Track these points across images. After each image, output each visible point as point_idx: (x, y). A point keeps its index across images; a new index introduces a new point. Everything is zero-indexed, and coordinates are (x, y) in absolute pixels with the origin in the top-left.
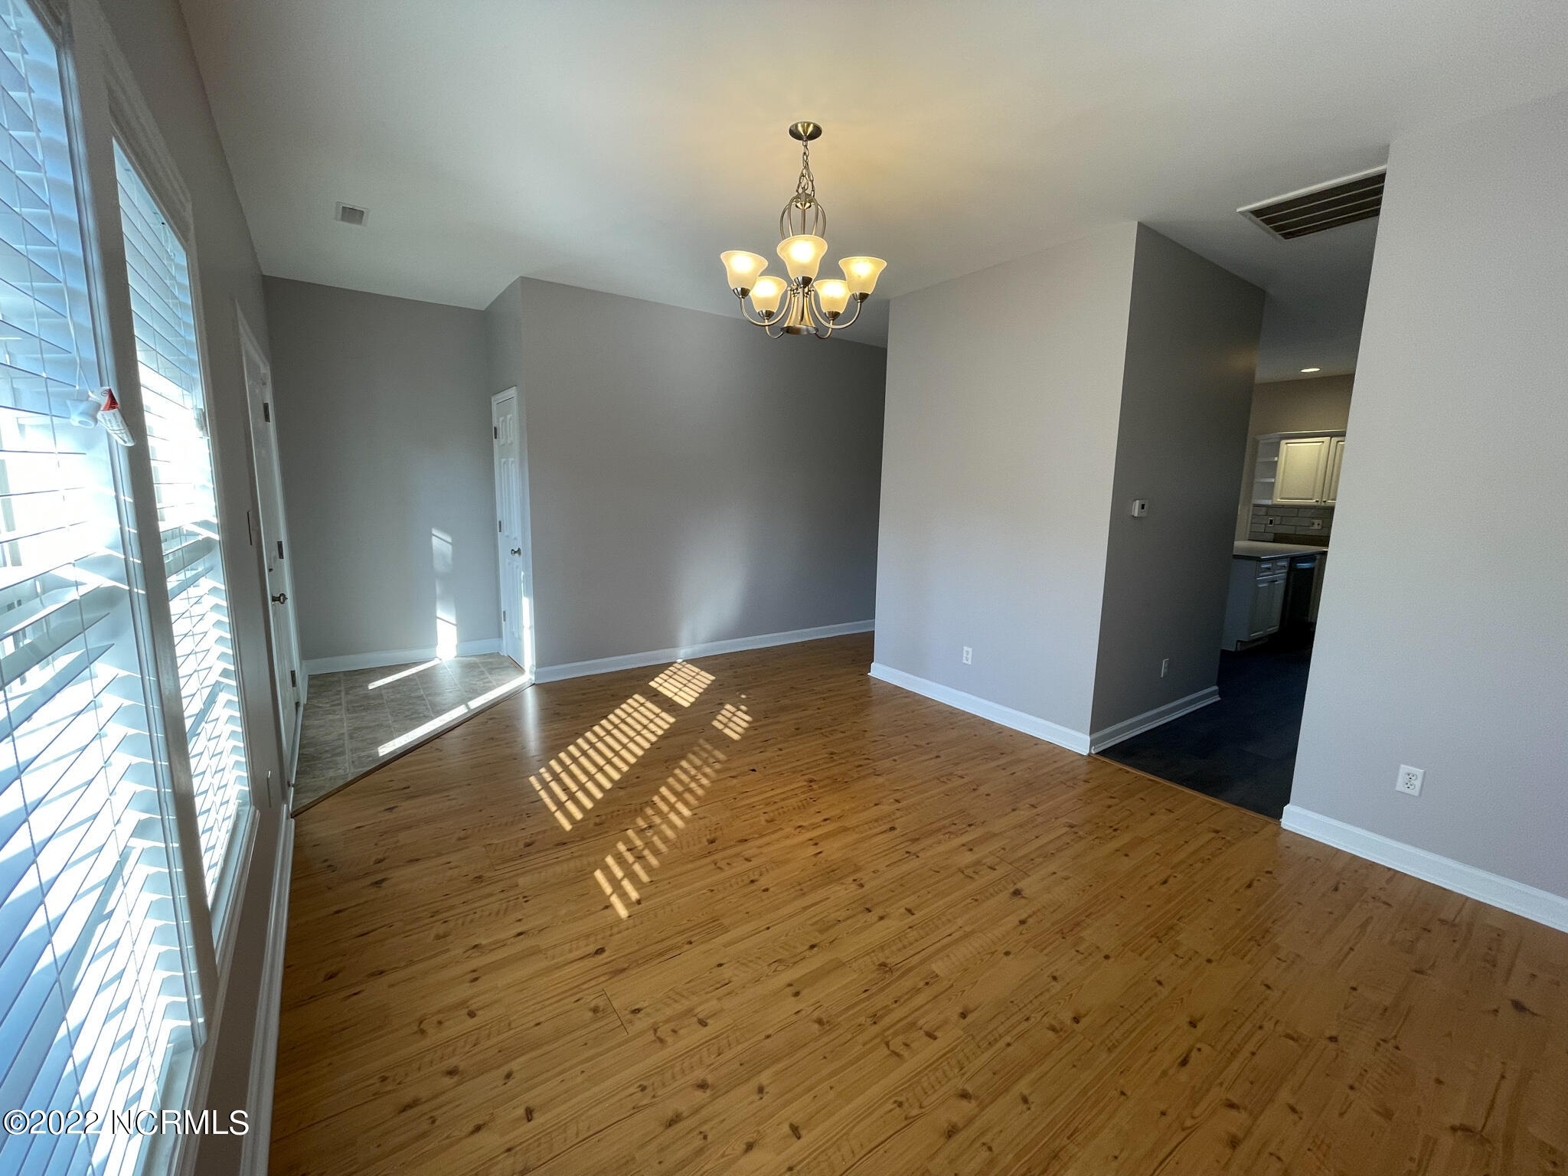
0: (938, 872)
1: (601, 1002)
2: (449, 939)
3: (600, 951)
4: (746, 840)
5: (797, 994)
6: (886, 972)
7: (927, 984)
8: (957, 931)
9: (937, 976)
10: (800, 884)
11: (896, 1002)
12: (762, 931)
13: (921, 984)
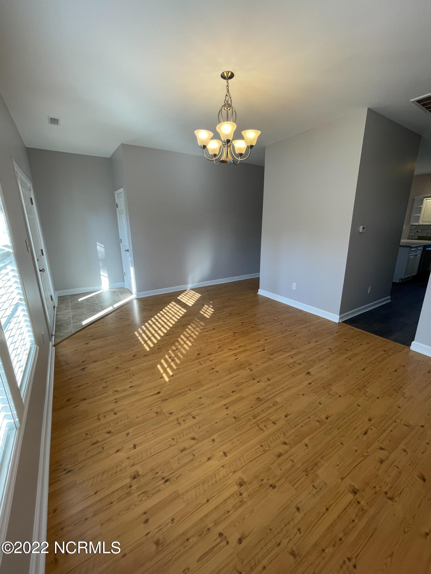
0: (280, 365)
1: (159, 410)
2: (107, 388)
3: (159, 393)
4: (211, 354)
5: (227, 408)
6: (259, 401)
7: (274, 405)
8: (286, 386)
9: (277, 402)
10: (230, 370)
11: (262, 411)
12: (216, 386)
13: (272, 405)
